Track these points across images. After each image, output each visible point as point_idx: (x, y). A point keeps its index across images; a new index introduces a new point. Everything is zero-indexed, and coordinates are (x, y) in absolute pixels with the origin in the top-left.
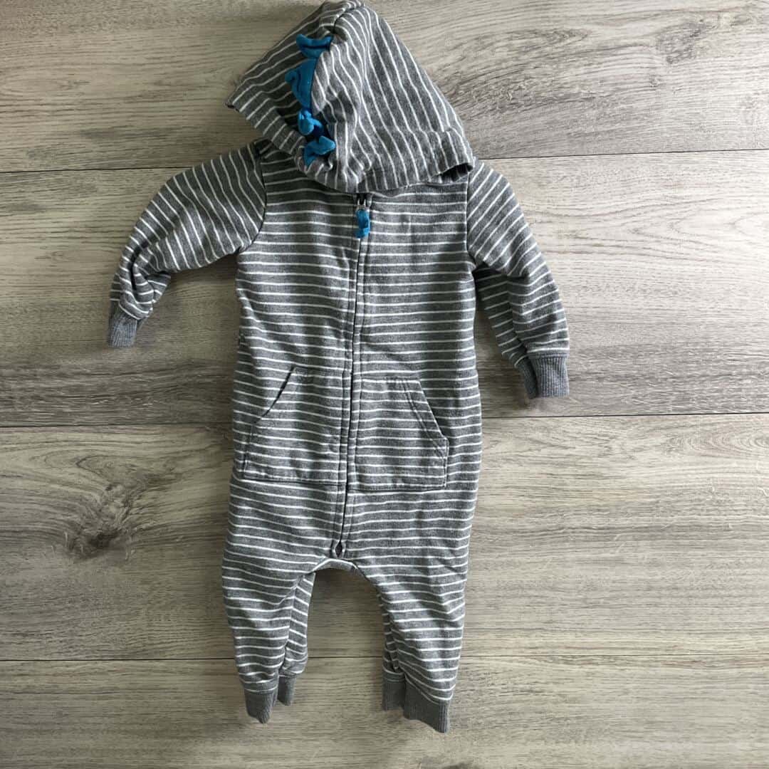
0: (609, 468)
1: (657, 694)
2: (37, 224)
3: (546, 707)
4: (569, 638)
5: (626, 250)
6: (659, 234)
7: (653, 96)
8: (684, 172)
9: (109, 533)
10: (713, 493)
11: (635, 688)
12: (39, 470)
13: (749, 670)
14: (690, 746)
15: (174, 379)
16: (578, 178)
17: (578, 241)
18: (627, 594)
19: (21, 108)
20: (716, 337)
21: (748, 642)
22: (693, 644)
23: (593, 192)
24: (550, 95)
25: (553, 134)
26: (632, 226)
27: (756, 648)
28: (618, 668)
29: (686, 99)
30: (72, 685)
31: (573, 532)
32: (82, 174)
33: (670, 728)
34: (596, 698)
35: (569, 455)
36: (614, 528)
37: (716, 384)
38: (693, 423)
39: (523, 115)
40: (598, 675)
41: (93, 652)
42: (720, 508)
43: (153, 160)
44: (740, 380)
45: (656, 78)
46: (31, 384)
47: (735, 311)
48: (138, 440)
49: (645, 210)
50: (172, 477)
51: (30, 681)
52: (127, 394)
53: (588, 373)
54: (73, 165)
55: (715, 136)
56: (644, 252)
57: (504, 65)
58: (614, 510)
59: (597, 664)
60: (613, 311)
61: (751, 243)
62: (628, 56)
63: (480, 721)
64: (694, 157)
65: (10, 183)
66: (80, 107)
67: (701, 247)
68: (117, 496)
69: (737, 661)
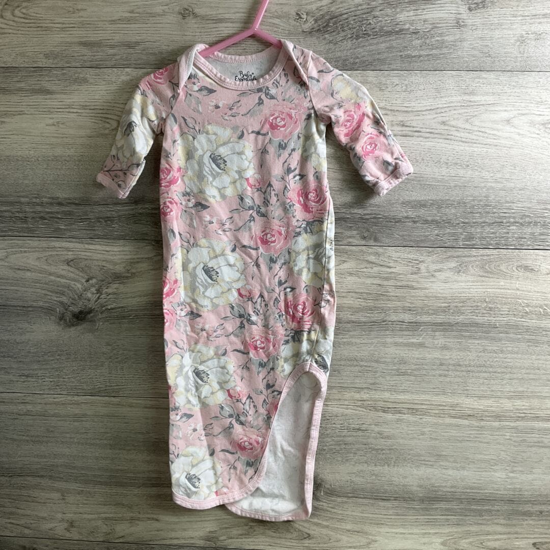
0: (418, 282)
1: (443, 436)
2: (49, 102)
3: (369, 440)
4: (387, 395)
5: (436, 136)
6: (458, 126)
7: (458, 32)
8: (477, 85)
9: (87, 310)
10: (486, 302)
11: (430, 431)
12: (42, 267)
13: (507, 423)
14: (466, 473)
15: (133, 209)
16: (406, 85)
17: (404, 128)
18: (426, 367)
19: (41, 25)
20: (493, 197)
21: (507, 405)
22: (469, 403)
23: (416, 95)
24: (390, 29)
25: (391, 55)
26: (441, 119)
27: (512, 408)
28: (418, 417)
29: (480, 36)
30: (57, 411)
31: (393, 324)
32: (79, 70)
33: (451, 460)
34: (402, 436)
35: (391, 273)
36: (419, 323)
37: (492, 229)
38: (475, 254)
39: (371, 41)
40: (404, 421)
41: (72, 389)
42: (491, 312)
43: (126, 63)
44: (509, 226)
45: (460, 21)
46: (39, 208)
47: (507, 180)
48: (107, 249)
49: (449, 109)
50: (130, 275)
51: (29, 407)
52: (101, 218)
53: (407, 218)
54: (74, 64)
55: (499, 61)
56: (449, 137)
57: (360, 8)
58: (420, 310)
59: (404, 414)
60: (425, 176)
61: (519, 134)
62: (442, 5)
63: (325, 448)
64: (484, 75)
65: (31, 74)
66: (80, 25)
67: (486, 135)
68: (93, 286)
69: (499, 417)
